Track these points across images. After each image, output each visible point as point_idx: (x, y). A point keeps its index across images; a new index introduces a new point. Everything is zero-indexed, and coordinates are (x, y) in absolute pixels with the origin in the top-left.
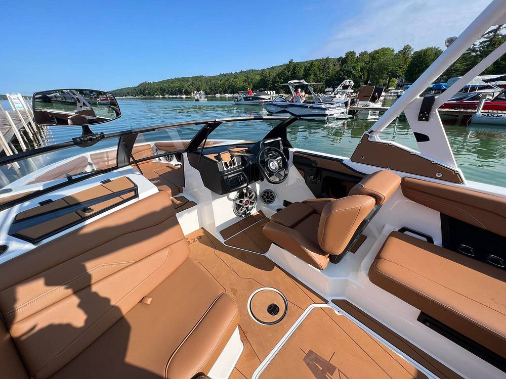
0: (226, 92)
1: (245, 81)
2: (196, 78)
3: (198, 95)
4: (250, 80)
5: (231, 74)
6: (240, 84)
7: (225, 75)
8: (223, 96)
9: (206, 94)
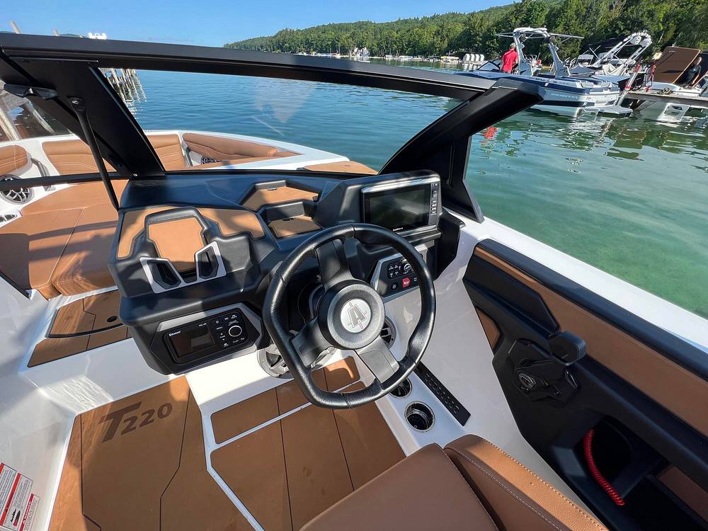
0: (402, 52)
1: (438, 33)
2: (361, 25)
3: (358, 55)
4: (445, 33)
5: (416, 20)
6: (427, 39)
7: (406, 21)
8: (396, 58)
9: (372, 54)
